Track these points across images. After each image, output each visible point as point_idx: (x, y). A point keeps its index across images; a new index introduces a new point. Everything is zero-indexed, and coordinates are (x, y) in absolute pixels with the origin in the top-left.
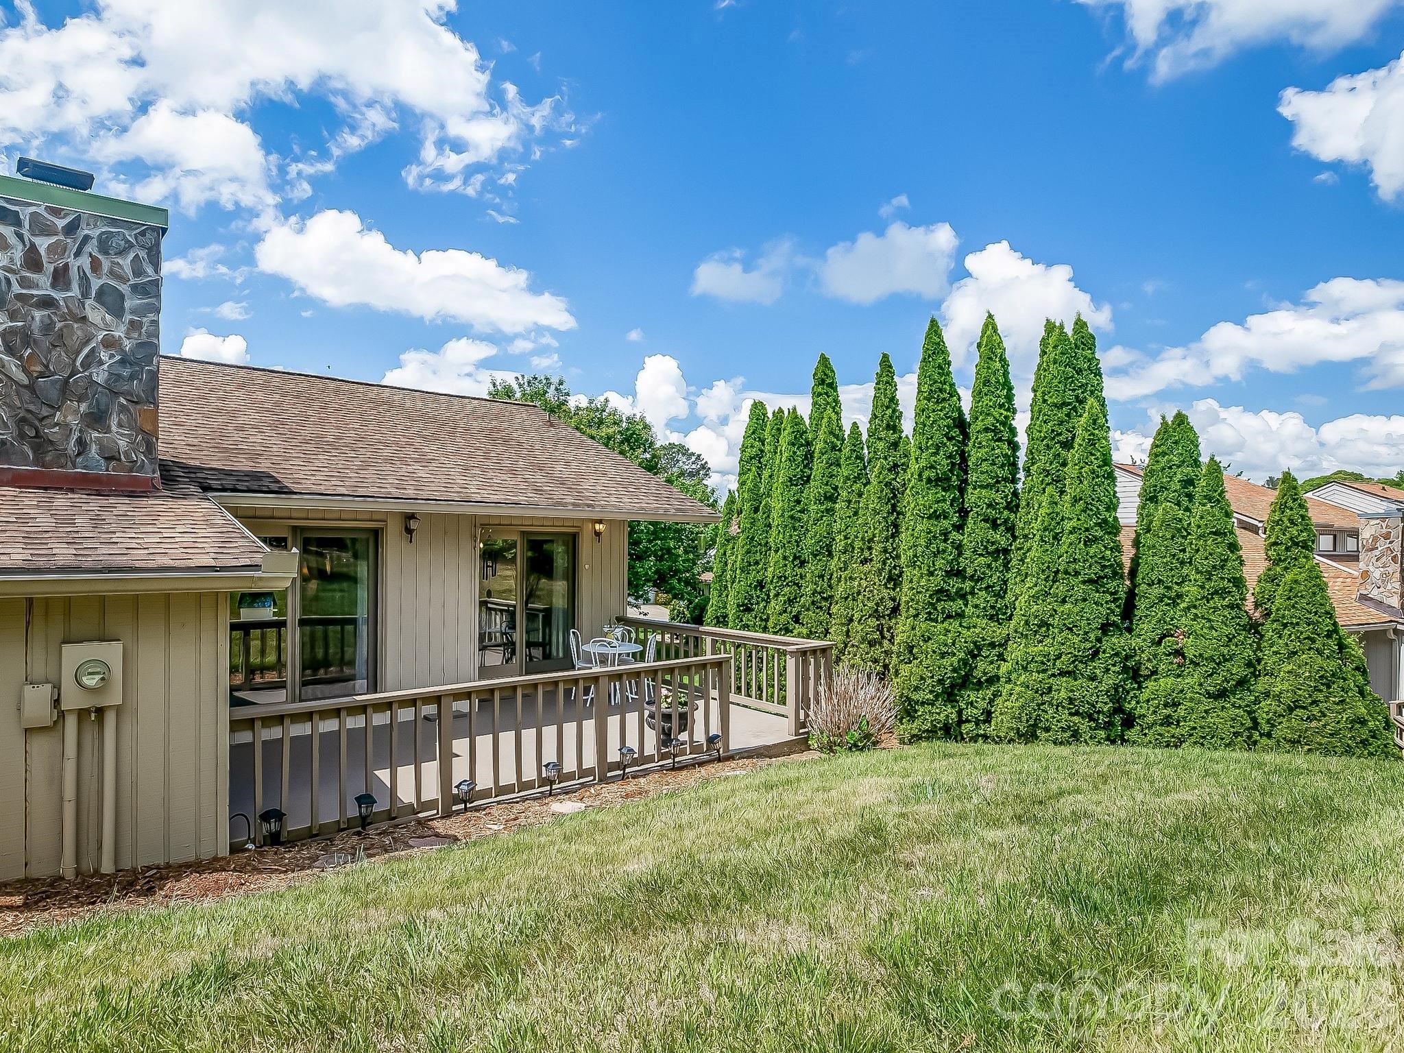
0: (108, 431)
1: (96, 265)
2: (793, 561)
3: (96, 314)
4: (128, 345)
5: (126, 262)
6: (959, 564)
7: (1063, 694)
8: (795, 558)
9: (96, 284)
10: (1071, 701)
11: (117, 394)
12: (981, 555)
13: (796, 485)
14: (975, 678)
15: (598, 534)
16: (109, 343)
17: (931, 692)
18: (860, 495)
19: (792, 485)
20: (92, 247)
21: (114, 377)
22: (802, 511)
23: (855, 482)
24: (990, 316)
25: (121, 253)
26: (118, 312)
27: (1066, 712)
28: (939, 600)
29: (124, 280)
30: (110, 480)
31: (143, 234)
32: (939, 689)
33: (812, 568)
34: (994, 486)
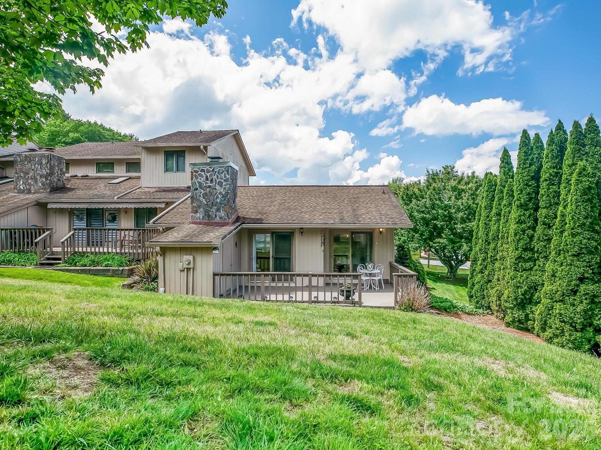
0: (220, 212)
1: (217, 177)
2: (485, 243)
3: (218, 187)
4: (223, 193)
5: (223, 175)
6: (531, 245)
7: (557, 311)
8: (486, 241)
9: (218, 181)
10: (561, 315)
11: (222, 204)
12: (542, 241)
13: (488, 209)
14: (534, 300)
15: (381, 232)
16: (220, 193)
17: (512, 304)
18: (510, 213)
19: (486, 209)
20: (217, 174)
21: (221, 200)
22: (490, 221)
23: (508, 207)
24: (560, 121)
25: (222, 173)
26: (221, 186)
27: (559, 320)
28: (519, 262)
29: (222, 179)
30: (221, 223)
31: (226, 168)
32: (515, 303)
33: (492, 246)
34: (549, 207)
